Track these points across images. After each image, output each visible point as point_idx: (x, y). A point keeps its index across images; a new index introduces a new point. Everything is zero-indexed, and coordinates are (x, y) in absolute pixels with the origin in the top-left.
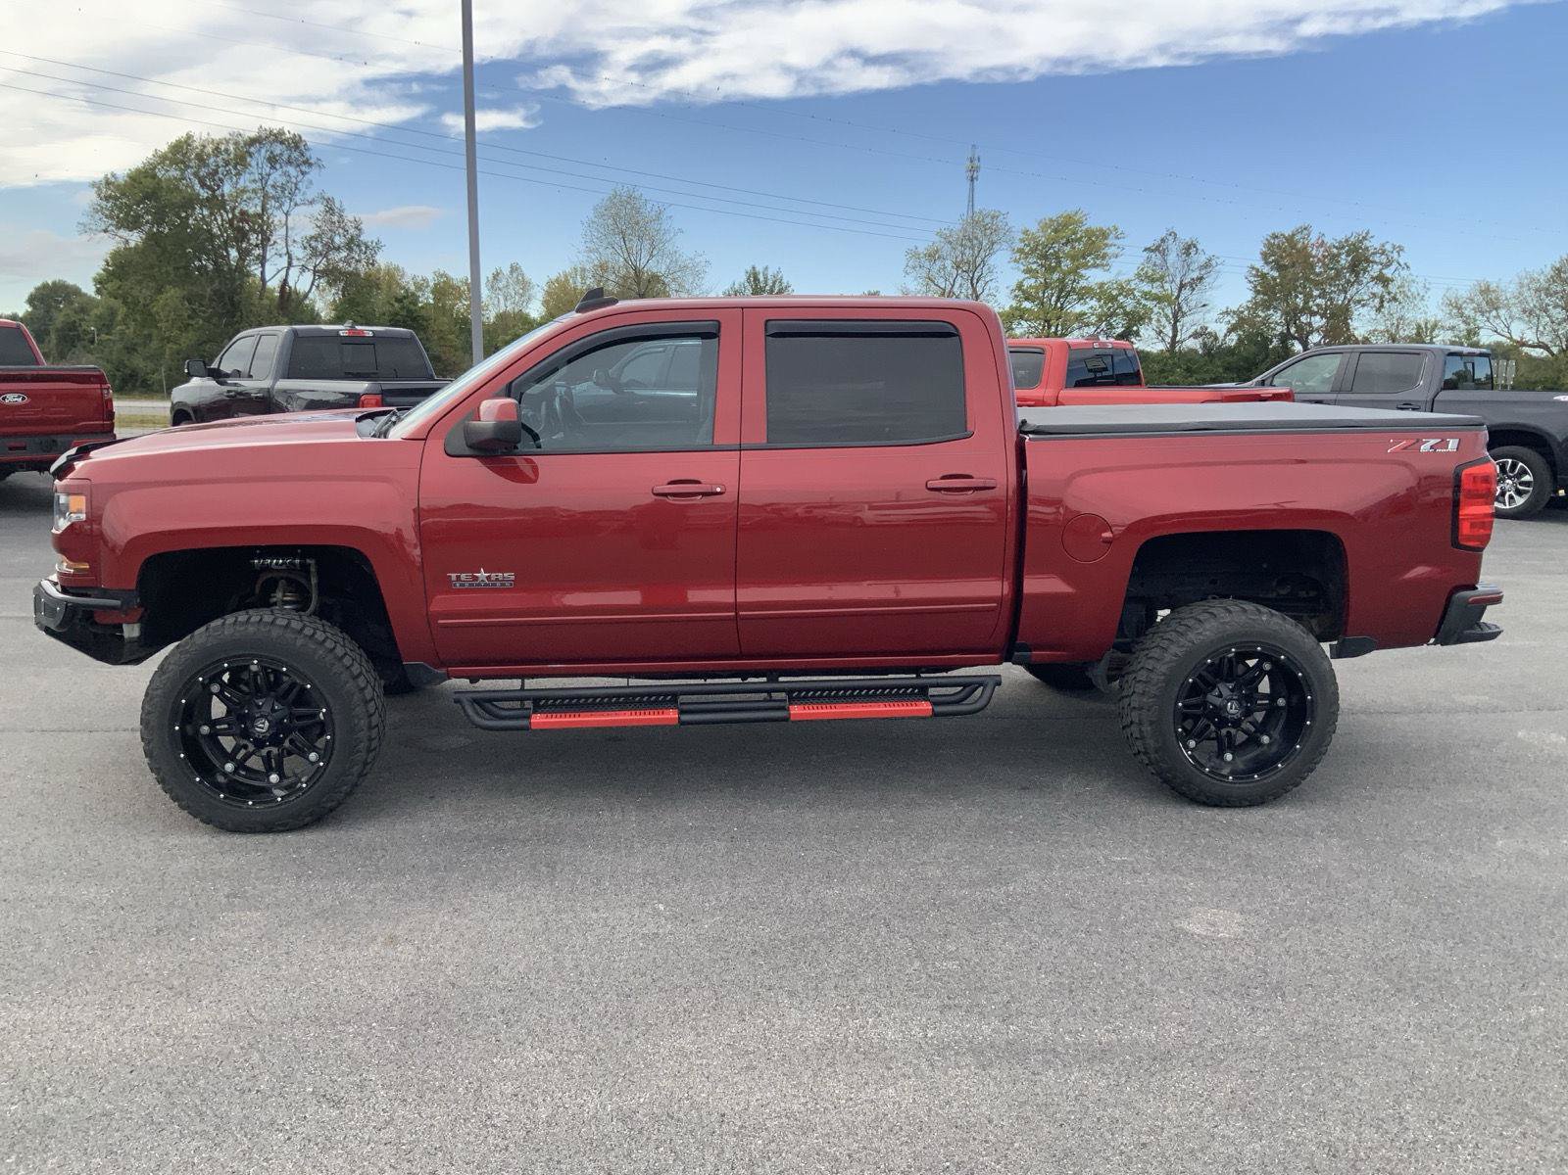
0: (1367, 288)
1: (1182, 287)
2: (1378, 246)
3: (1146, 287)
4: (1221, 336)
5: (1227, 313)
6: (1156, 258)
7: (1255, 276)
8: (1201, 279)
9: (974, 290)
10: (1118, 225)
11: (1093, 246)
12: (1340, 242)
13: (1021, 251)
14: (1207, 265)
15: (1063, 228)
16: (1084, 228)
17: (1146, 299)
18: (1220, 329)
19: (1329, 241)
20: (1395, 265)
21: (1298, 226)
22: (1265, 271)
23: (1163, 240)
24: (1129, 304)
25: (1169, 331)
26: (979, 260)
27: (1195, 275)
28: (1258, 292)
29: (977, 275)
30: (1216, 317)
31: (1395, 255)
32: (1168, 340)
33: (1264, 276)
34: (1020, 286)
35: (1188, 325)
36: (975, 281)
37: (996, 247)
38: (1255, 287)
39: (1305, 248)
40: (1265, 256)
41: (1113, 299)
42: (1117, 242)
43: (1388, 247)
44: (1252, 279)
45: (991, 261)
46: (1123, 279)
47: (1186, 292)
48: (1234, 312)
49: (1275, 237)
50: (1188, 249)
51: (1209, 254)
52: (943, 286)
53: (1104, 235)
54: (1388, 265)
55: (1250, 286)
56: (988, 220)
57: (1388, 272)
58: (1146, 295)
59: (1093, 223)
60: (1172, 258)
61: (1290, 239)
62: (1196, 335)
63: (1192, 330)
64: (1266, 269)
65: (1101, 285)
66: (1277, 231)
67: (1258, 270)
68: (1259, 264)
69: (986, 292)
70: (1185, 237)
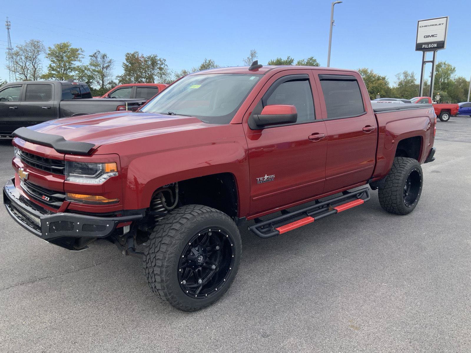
0: (157, 71)
1: (103, 68)
2: (159, 59)
3: (94, 68)
4: (117, 83)
5: (118, 77)
6: (94, 59)
7: (125, 66)
8: (109, 66)
9: (34, 67)
10: (82, 48)
11: (74, 54)
12: (148, 57)
13: (49, 54)
14: (110, 62)
15: (63, 48)
16: (70, 48)
17: (94, 72)
18: (117, 81)
19: (145, 56)
20: (164, 65)
21: (135, 51)
22: (127, 64)
23: (95, 53)
24: (89, 73)
25: (101, 82)
26: (34, 57)
27: (107, 65)
28: (126, 71)
29: (34, 62)
30: (115, 78)
31: (164, 62)
32: (101, 85)
33: (127, 66)
34: (50, 66)
35: (107, 80)
36: (34, 64)
37: (40, 53)
38: (125, 69)
39: (138, 58)
40: (127, 60)
41: (83, 71)
42: (82, 53)
43: (162, 59)
44: (124, 67)
45: (39, 57)
46: (85, 65)
47: (105, 70)
48: (120, 77)
49: (128, 54)
50: (104, 56)
51: (110, 59)
52: (22, 65)
53: (77, 50)
54: (162, 64)
55: (124, 69)
56: (36, 43)
57: (162, 66)
58: (94, 71)
59: (73, 47)
60: (99, 59)
61: (133, 55)
62: (110, 83)
63: (108, 82)
64: (128, 64)
65: (78, 67)
66: (129, 52)
67: (125, 64)
68: (125, 62)
69: (38, 67)
70: (103, 52)
